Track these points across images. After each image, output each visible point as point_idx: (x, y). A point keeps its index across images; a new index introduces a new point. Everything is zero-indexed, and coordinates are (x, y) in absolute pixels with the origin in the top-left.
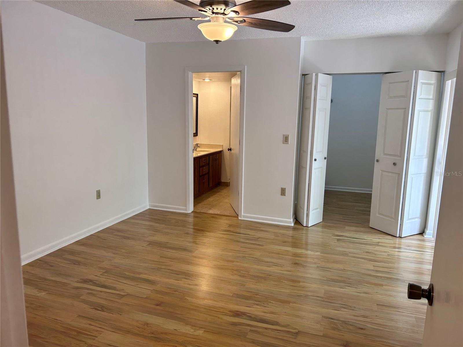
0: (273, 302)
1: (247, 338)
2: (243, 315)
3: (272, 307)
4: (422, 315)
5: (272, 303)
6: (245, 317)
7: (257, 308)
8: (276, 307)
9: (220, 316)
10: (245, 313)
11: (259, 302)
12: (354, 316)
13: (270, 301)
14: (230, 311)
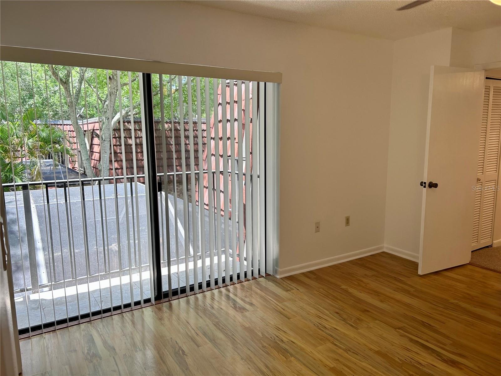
0: (397, 360)
1: (452, 341)
2: (447, 360)
3: (403, 355)
4: (271, 302)
5: (399, 358)
6: (445, 358)
7: (423, 360)
8: (398, 354)
9: (476, 368)
10: (442, 361)
11: (415, 366)
12: (327, 320)
13: (400, 362)
14: (461, 369)
